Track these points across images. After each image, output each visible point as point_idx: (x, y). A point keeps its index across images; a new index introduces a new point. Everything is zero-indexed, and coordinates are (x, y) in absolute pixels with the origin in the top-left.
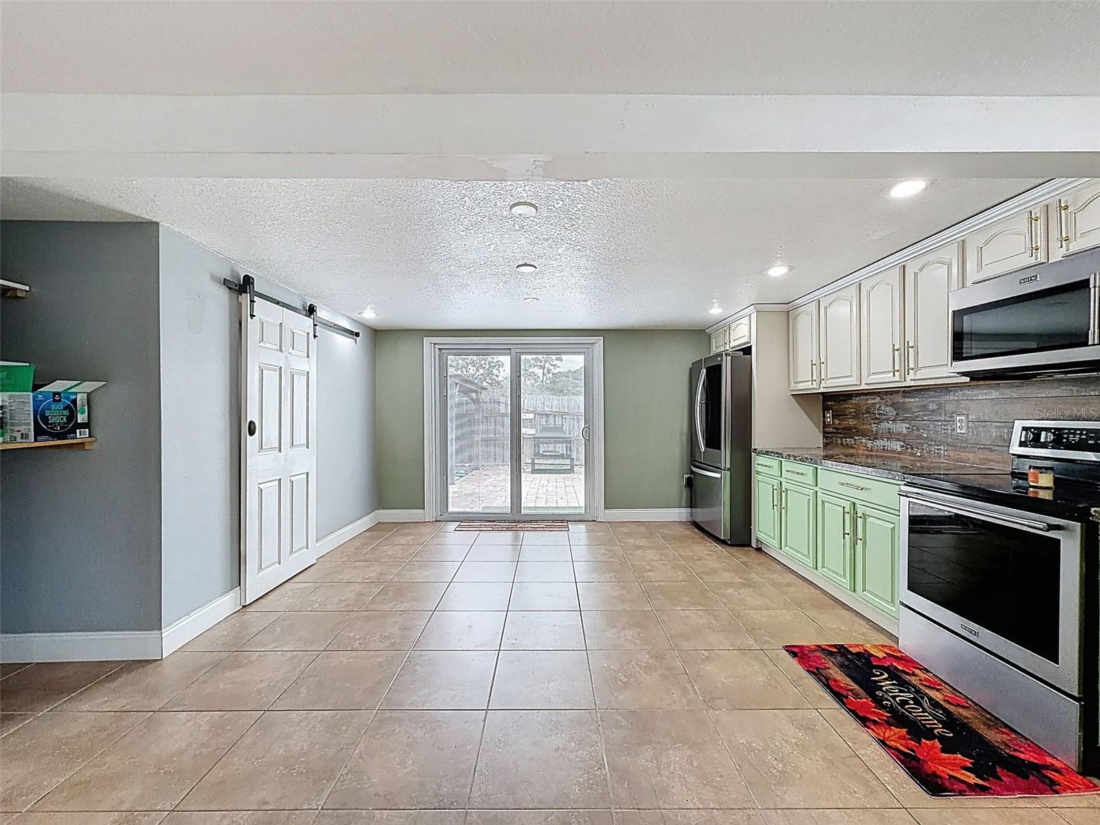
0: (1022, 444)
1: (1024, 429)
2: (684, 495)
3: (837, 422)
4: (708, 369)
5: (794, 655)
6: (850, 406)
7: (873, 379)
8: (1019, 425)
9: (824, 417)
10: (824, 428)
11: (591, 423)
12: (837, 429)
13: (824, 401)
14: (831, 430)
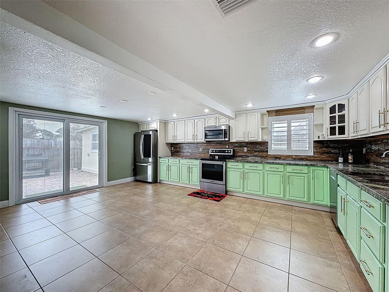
0: (211, 152)
1: (211, 150)
2: (132, 173)
3: (175, 150)
4: (144, 135)
5: (190, 195)
6: (178, 146)
7: (188, 141)
8: (210, 149)
9: (171, 148)
10: (171, 151)
11: (101, 151)
12: (175, 151)
13: (171, 145)
14: (173, 151)
